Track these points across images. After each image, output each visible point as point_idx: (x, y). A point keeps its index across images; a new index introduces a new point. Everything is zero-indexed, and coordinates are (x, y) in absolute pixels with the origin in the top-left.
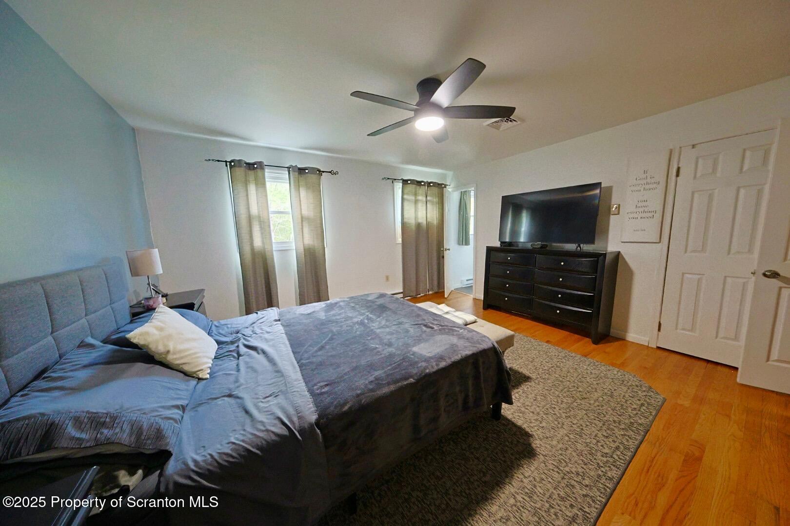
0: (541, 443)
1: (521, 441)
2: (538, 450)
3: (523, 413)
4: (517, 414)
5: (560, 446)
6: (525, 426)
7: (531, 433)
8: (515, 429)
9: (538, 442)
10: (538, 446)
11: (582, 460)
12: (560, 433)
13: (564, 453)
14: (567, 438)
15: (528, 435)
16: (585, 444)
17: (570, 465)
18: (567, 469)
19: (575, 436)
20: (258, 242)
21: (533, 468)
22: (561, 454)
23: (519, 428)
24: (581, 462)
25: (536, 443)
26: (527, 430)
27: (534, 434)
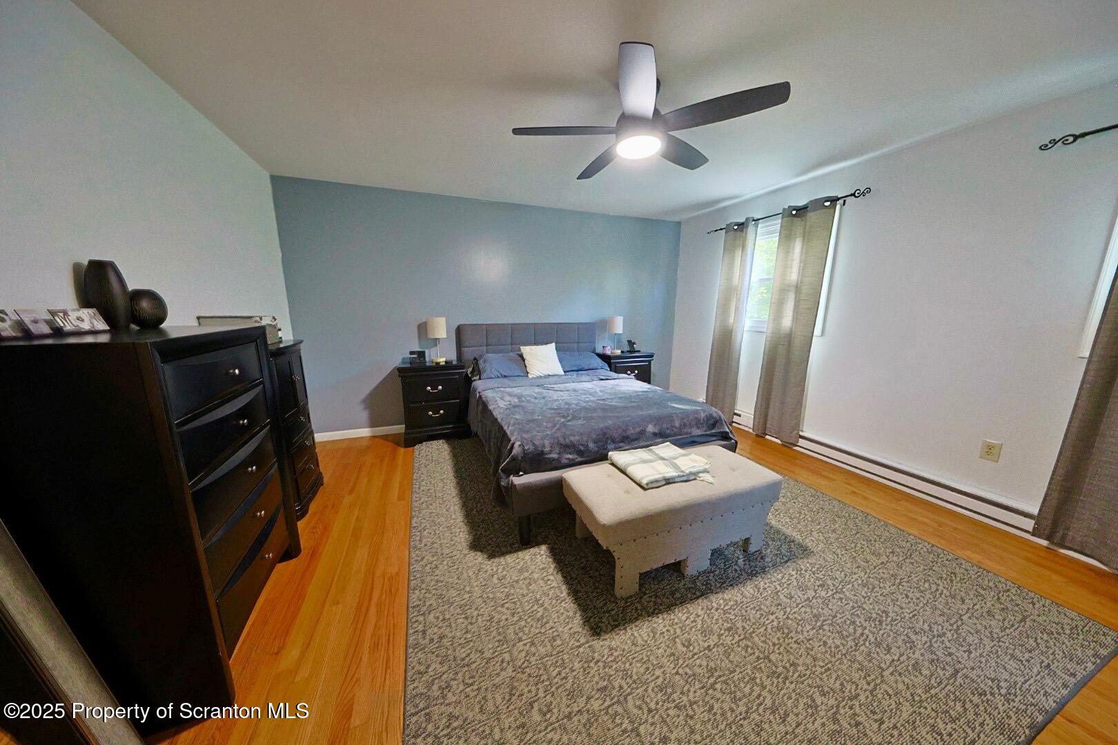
0: (477, 561)
1: (489, 548)
2: (473, 554)
3: (521, 571)
4: (522, 563)
5: (465, 575)
6: (502, 560)
7: (492, 560)
8: (503, 549)
9: (480, 559)
10: (477, 557)
11: (442, 582)
12: (476, 589)
13: (457, 572)
14: (468, 589)
15: (491, 556)
16: (451, 601)
17: (446, 567)
18: (445, 563)
19: (465, 601)
20: (731, 321)
21: (462, 540)
22: (458, 569)
23: (503, 554)
24: (442, 579)
25: (480, 557)
26: (497, 560)
27: (490, 563)
